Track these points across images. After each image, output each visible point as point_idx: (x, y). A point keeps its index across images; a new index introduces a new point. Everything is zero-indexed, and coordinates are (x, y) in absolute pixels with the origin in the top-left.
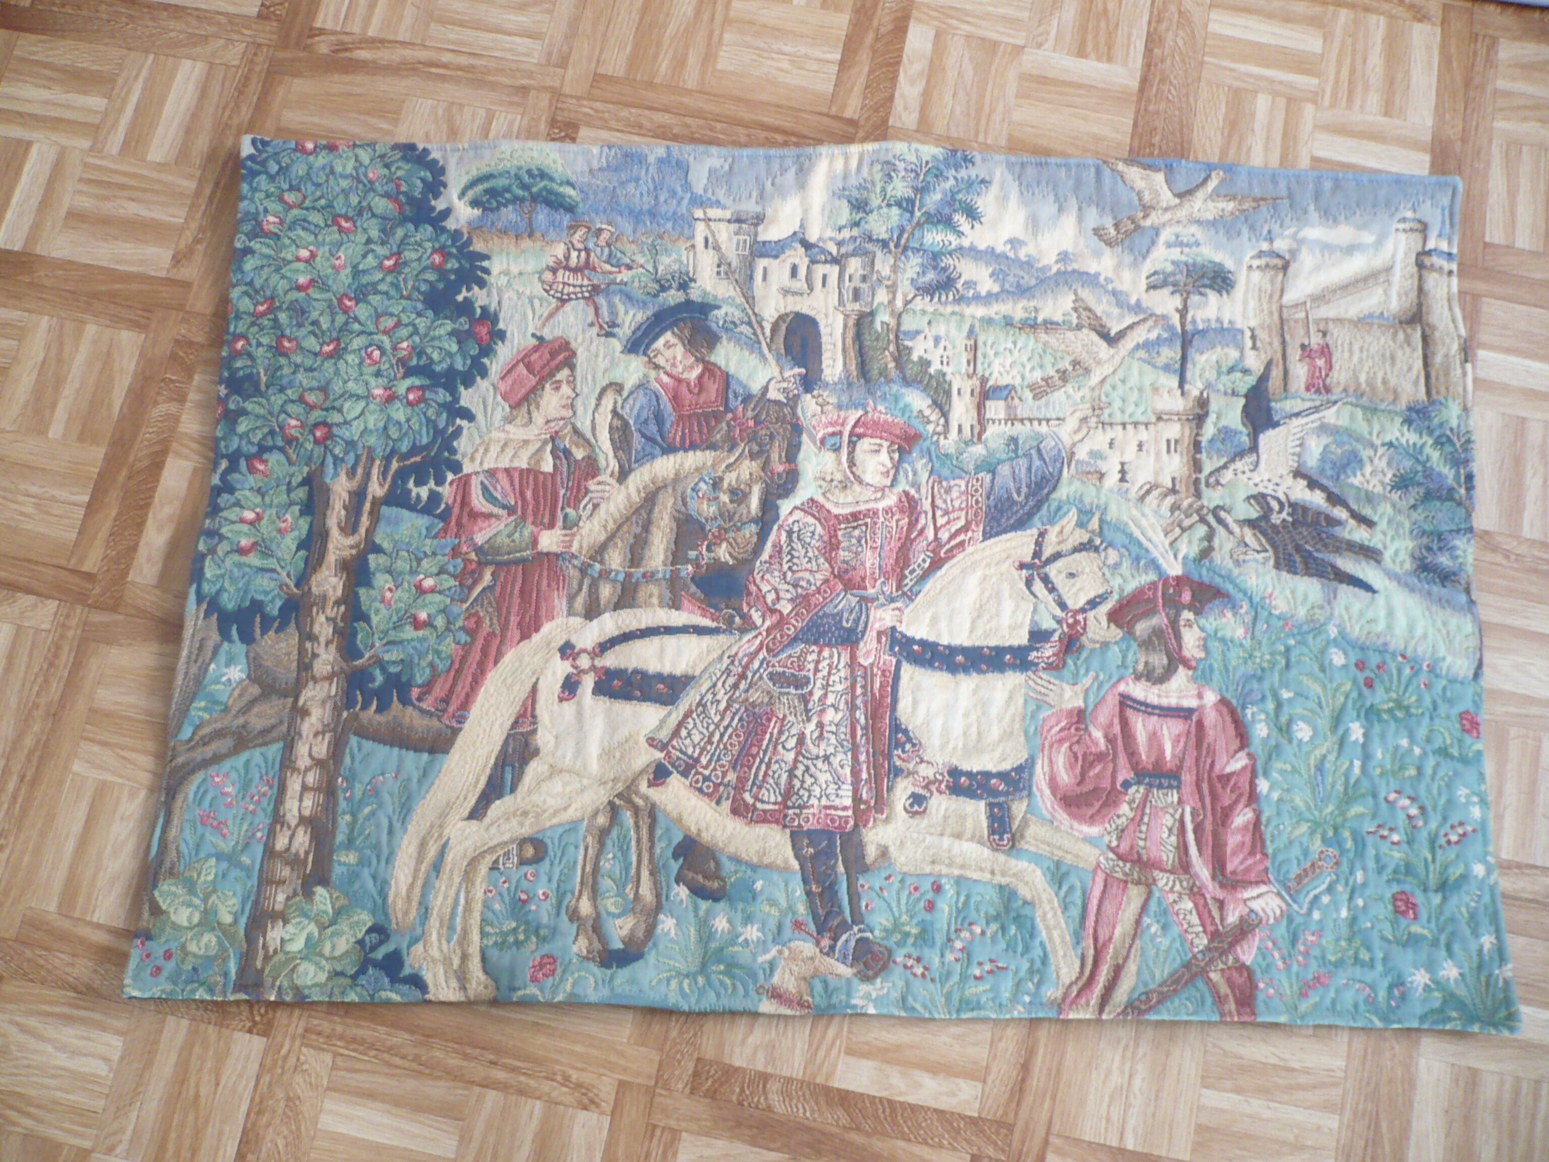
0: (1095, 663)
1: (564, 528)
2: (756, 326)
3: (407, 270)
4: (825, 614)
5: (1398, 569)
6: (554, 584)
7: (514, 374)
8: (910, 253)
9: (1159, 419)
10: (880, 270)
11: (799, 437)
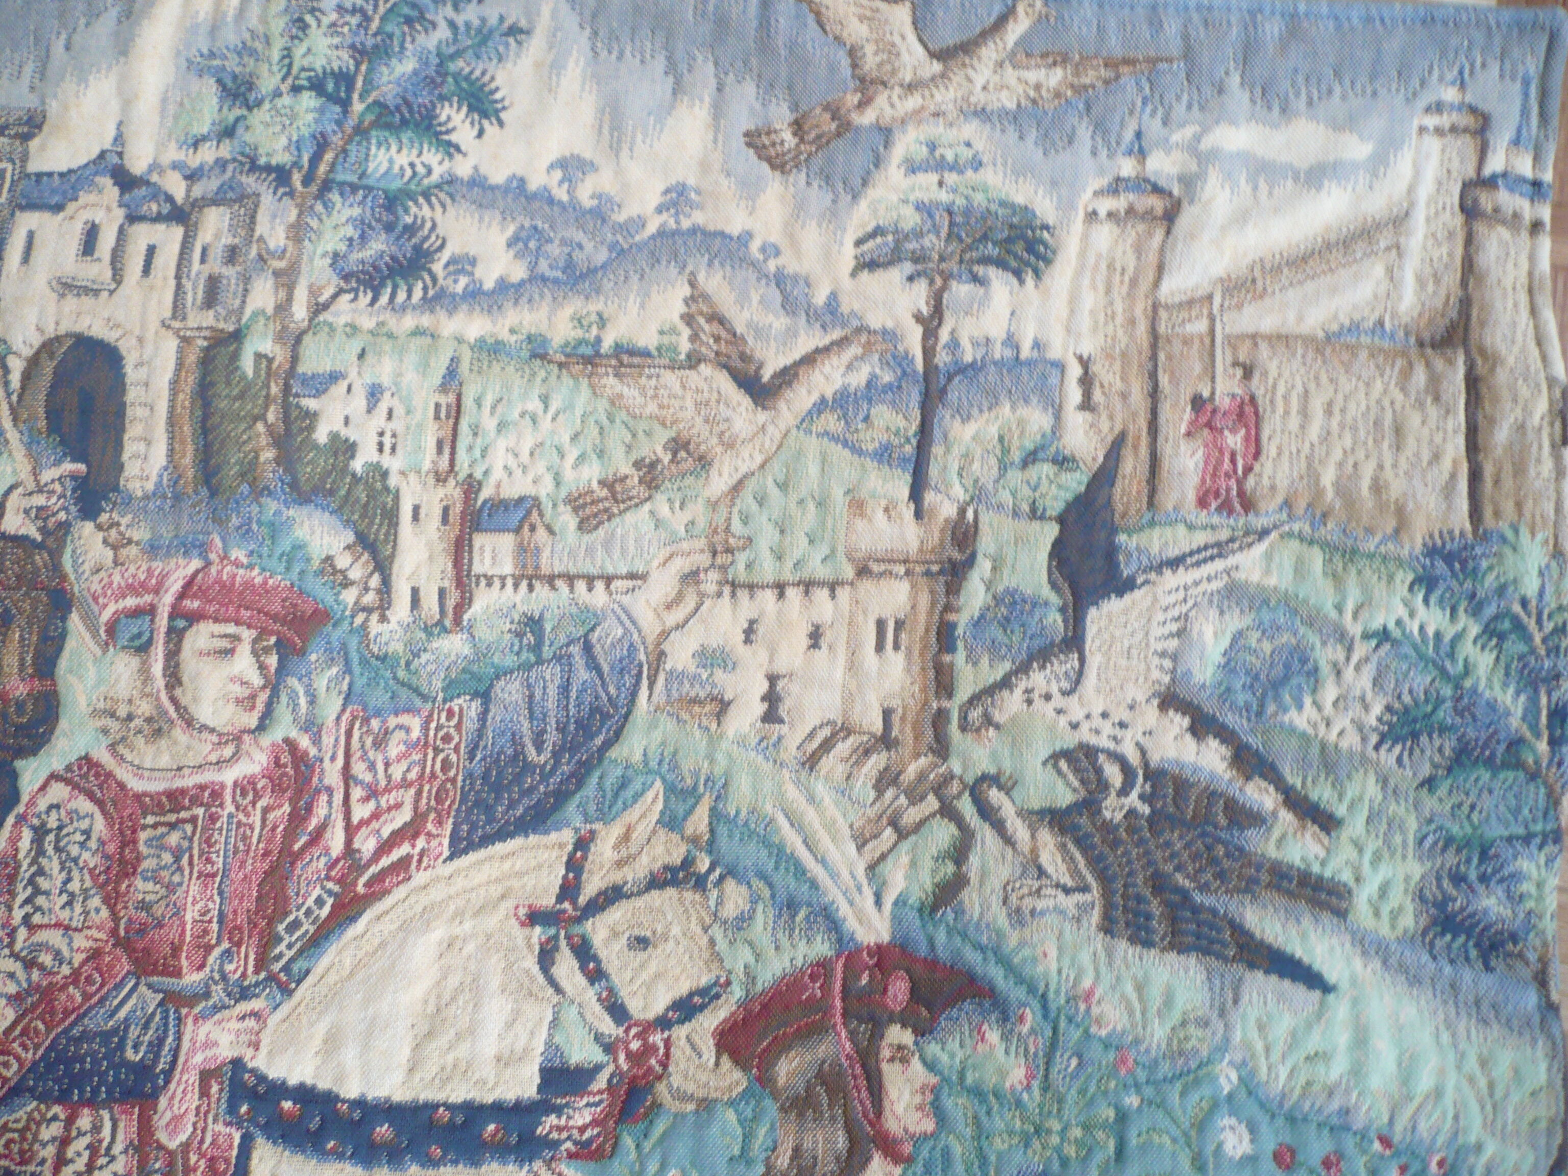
0: (681, 1149)
4: (86, 1036)
5: (1385, 930)
8: (335, 196)
9: (863, 571)
10: (265, 236)
11: (64, 619)
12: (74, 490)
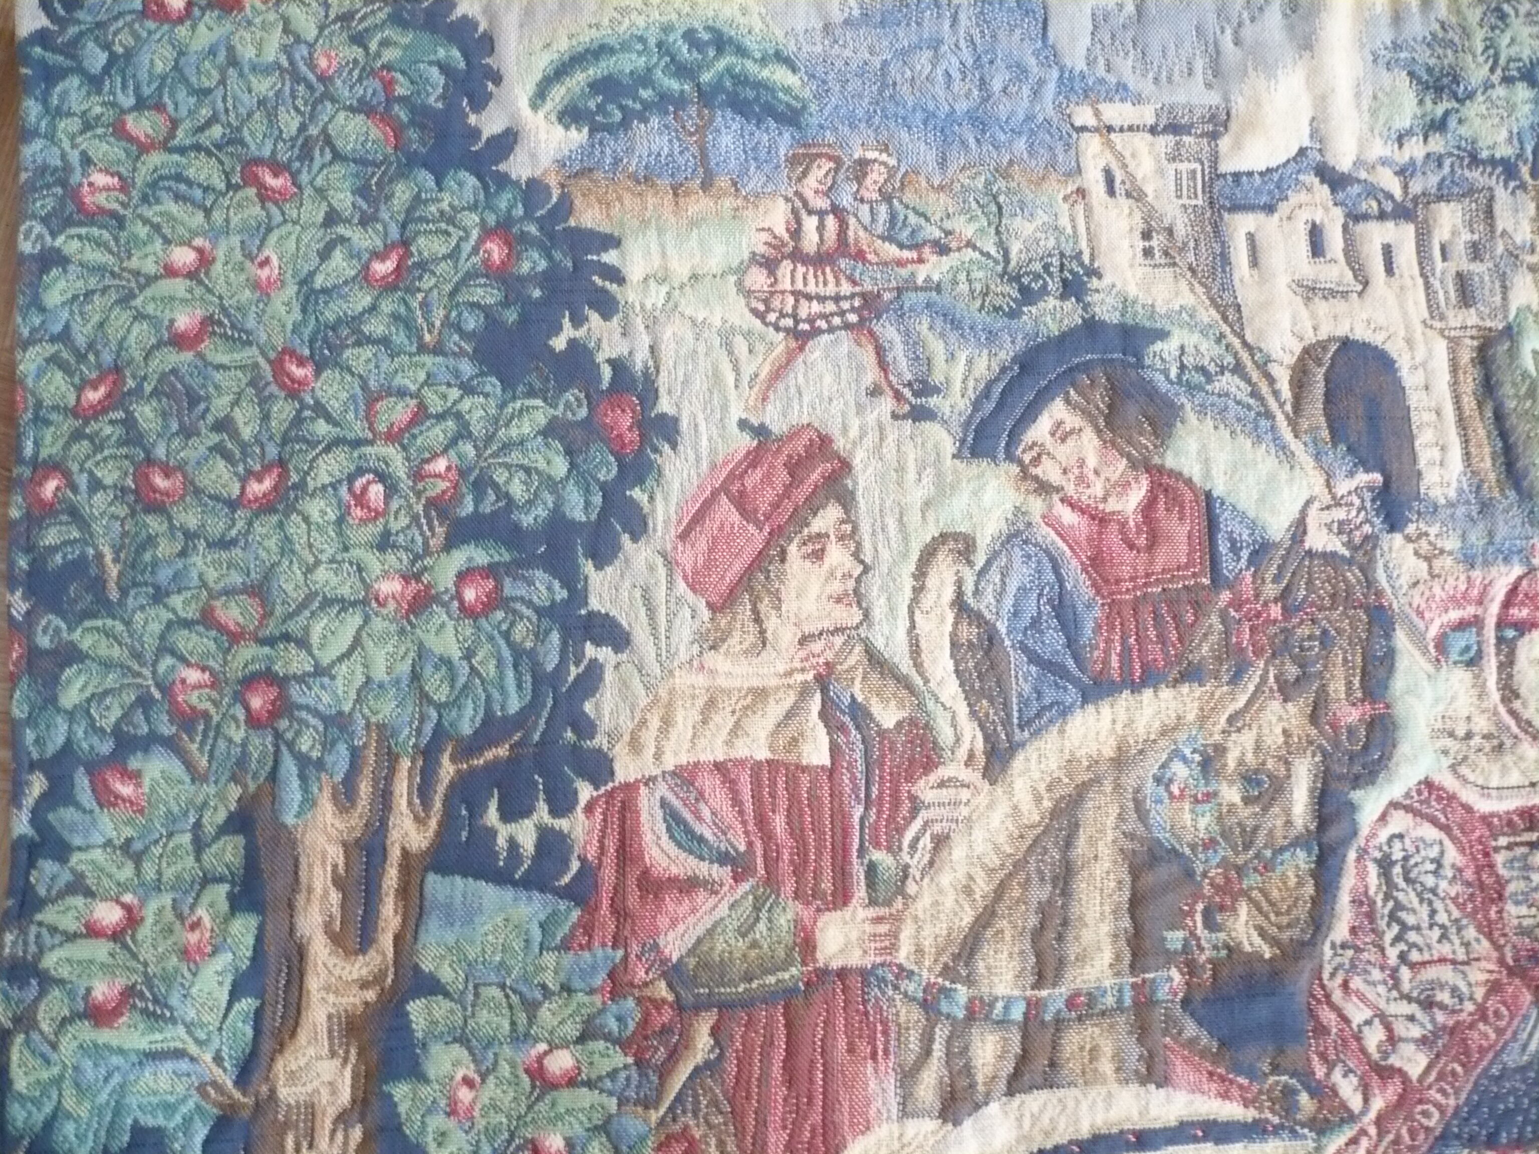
1: (873, 902)
2: (1255, 375)
3: (428, 282)
4: (1504, 1073)
6: (864, 1048)
7: (711, 525)
10: (1510, 230)
11: (1388, 636)
12: (1373, 500)
